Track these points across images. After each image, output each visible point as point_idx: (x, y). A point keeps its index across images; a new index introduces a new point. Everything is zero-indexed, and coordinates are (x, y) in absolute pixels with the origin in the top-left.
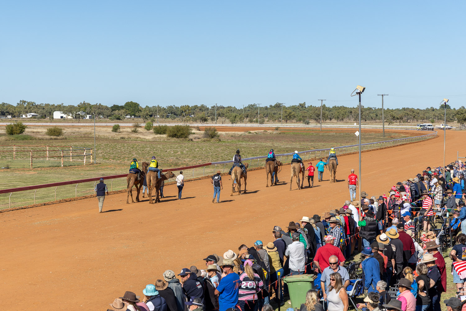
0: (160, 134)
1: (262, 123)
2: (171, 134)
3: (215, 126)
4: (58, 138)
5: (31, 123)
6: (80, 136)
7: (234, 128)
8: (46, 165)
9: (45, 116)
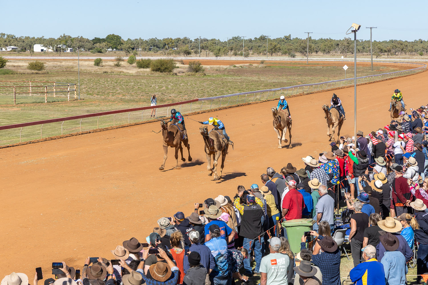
0: (143, 68)
1: (247, 56)
2: (155, 68)
3: (199, 60)
4: (40, 72)
5: (11, 56)
6: (61, 70)
7: (218, 61)
8: (29, 101)
9: (25, 49)
